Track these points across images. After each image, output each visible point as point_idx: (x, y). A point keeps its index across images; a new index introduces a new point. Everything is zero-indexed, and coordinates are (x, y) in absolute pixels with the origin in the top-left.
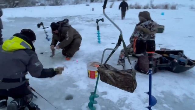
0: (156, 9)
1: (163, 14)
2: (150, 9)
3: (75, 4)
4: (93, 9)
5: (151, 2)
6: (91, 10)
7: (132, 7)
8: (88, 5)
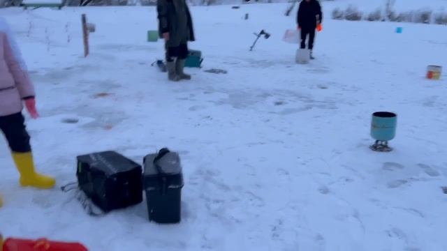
0: (399, 21)
1: (399, 30)
2: (383, 20)
3: (206, 4)
4: (247, 17)
5: (388, 4)
6: (242, 18)
7: (338, 15)
8: (237, 8)
